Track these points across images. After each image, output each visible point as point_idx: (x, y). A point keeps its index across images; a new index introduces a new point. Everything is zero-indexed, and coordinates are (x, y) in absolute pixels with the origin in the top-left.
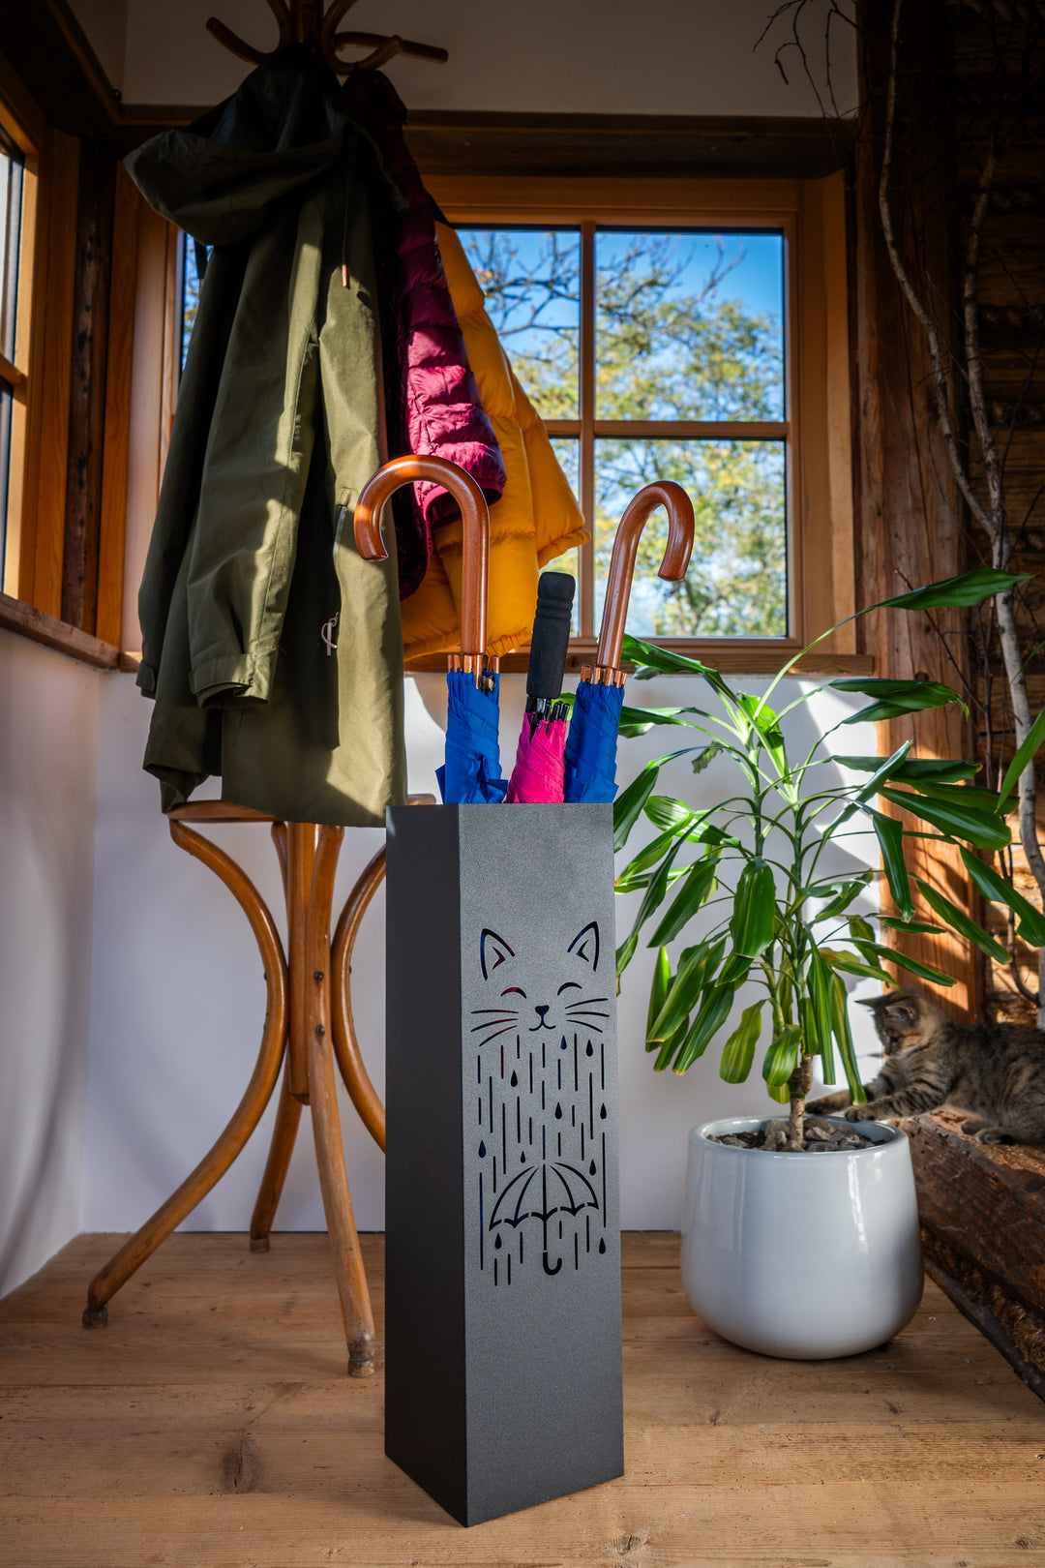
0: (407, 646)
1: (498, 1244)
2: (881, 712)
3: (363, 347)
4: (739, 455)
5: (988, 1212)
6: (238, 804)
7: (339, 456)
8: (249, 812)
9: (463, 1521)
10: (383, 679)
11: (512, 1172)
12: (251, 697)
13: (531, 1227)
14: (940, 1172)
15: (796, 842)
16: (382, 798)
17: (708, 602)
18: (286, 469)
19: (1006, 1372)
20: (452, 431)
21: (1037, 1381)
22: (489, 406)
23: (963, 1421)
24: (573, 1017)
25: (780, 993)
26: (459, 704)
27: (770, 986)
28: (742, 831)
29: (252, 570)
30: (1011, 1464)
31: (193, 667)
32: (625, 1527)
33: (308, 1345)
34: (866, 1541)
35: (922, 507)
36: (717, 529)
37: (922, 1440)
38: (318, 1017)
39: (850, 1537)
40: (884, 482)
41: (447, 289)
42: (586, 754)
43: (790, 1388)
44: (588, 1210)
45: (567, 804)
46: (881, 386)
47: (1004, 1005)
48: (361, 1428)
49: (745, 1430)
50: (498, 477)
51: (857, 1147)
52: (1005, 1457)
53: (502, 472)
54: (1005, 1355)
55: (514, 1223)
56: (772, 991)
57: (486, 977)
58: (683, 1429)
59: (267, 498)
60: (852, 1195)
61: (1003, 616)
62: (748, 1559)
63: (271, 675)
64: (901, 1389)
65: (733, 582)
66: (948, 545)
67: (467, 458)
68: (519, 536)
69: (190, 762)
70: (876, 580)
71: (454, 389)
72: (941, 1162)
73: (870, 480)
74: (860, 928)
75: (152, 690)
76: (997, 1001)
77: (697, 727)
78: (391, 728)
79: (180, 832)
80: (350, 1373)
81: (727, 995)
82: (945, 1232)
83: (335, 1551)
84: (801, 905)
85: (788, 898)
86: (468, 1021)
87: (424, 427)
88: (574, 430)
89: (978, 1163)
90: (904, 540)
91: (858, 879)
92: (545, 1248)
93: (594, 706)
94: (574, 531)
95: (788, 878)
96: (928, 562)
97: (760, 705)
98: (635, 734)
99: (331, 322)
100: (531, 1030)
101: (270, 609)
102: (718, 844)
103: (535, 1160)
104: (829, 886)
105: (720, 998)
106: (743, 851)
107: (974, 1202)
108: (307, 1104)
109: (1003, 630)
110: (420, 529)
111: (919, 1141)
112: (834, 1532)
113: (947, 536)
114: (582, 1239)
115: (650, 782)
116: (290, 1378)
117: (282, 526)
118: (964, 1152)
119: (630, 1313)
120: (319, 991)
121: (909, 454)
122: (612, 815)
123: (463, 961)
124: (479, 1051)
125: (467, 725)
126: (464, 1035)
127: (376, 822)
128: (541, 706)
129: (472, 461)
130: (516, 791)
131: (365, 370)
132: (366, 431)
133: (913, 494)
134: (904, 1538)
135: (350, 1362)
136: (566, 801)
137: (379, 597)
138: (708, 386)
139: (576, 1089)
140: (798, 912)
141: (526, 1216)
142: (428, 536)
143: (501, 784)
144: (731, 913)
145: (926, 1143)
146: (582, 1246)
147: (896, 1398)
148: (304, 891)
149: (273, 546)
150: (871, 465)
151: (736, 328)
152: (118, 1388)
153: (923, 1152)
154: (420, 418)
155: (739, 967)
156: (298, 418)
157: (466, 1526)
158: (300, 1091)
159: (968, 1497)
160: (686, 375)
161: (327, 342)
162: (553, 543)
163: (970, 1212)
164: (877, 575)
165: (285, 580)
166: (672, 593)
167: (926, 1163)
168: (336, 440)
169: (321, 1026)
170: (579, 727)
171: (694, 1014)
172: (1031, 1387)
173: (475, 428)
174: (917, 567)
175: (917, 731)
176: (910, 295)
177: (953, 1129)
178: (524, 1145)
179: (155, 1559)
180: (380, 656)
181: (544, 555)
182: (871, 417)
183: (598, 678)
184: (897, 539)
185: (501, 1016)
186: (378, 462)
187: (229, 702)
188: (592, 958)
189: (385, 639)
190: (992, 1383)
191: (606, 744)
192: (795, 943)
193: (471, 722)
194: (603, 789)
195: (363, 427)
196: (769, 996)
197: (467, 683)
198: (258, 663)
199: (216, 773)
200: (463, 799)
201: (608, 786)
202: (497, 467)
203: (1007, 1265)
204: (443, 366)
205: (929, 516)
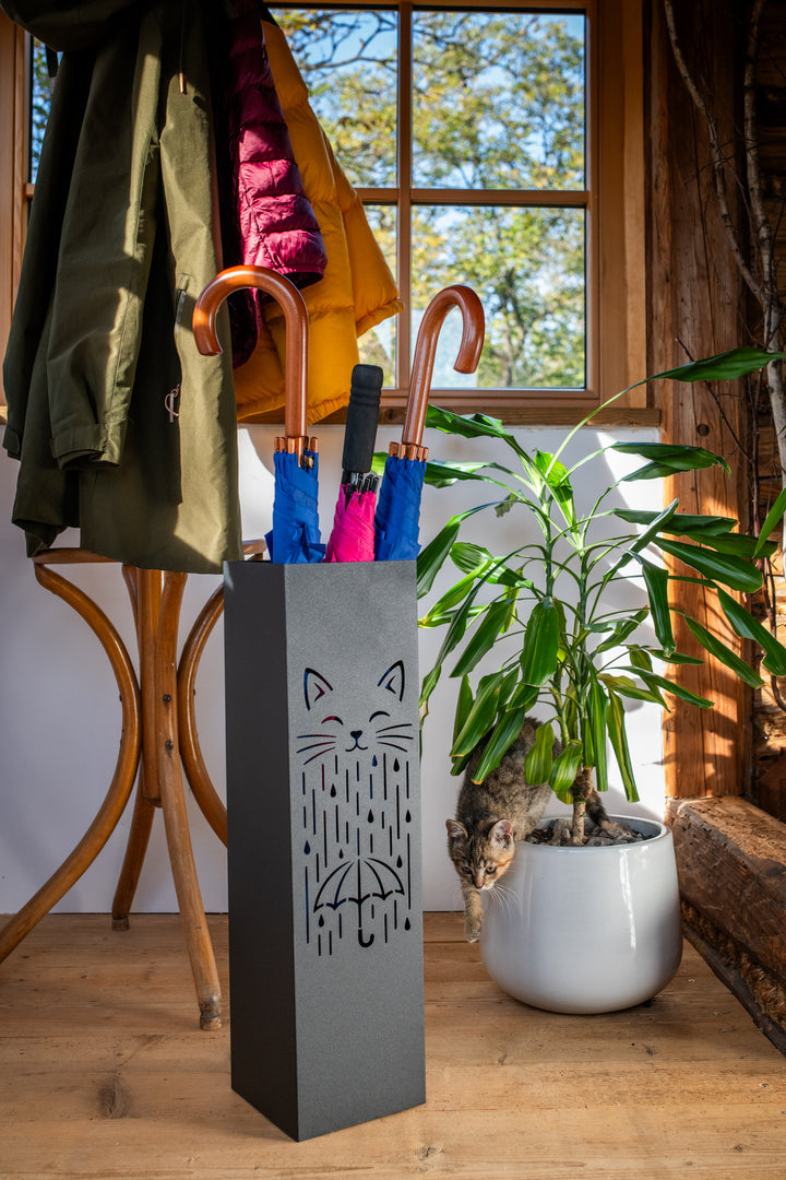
0: (240, 406)
1: (321, 923)
2: (655, 471)
3: (199, 147)
4: (565, 173)
6: (93, 549)
7: (177, 247)
8: (103, 558)
9: (295, 1137)
10: (219, 444)
11: (332, 867)
12: (104, 462)
13: (348, 909)
14: (704, 861)
15: (582, 583)
16: (220, 549)
17: (536, 316)
18: (132, 258)
19: (748, 1021)
20: (278, 221)
21: (770, 1028)
22: (312, 193)
23: (705, 1060)
24: (380, 740)
25: (568, 712)
26: (284, 480)
27: (557, 707)
28: (535, 575)
29: (106, 350)
30: (740, 1091)
31: (53, 435)
32: (424, 1141)
33: (165, 1006)
34: (616, 1149)
35: (706, 274)
36: (543, 246)
37: (670, 1074)
38: (167, 734)
39: (603, 1145)
40: (671, 252)
41: (274, 87)
42: (393, 519)
43: (567, 1036)
44: (395, 896)
45: (377, 562)
46: (671, 164)
48: (212, 1069)
49: (527, 1068)
50: (320, 260)
51: (630, 841)
52: (734, 1086)
53: (323, 256)
54: (747, 1009)
55: (335, 906)
56: (559, 711)
57: (309, 708)
58: (477, 1068)
59: (118, 286)
60: (623, 881)
61: (772, 377)
62: (521, 1162)
63: (121, 441)
64: (657, 1036)
65: (559, 297)
66: (729, 309)
67: (292, 245)
68: (339, 310)
69: (52, 517)
70: (664, 341)
71: (280, 181)
72: (706, 853)
73: (660, 249)
74: (640, 658)
75: (17, 452)
76: (765, 713)
78: (226, 487)
79: (43, 574)
80: (201, 1027)
81: (518, 716)
82: (706, 910)
83: (193, 1159)
84: (584, 638)
85: (574, 633)
86: (294, 745)
87: (252, 219)
88: (393, 198)
89: (733, 852)
90: (689, 304)
91: (631, 617)
92: (360, 927)
93: (399, 477)
94: (390, 303)
95: (574, 615)
96: (710, 326)
97: (553, 461)
98: (443, 485)
99: (170, 125)
100: (347, 750)
101: (120, 384)
102: (514, 586)
103: (351, 856)
104: (606, 623)
105: (512, 719)
106: (535, 591)
107: (730, 885)
108: (159, 807)
109: (772, 391)
110: (251, 309)
111: (689, 834)
112: (591, 1142)
113: (728, 301)
114: (391, 919)
115: (452, 536)
116: (151, 1032)
117: (130, 311)
118: (723, 845)
119: (431, 978)
120: (168, 711)
121: (695, 225)
122: (416, 570)
123: (289, 695)
124: (304, 768)
125: (291, 497)
126: (290, 756)
127: (216, 570)
128: (355, 479)
129: (296, 248)
130: (335, 551)
131: (201, 168)
132: (202, 224)
133: (697, 264)
134: (644, 1144)
135: (201, 1018)
136: (376, 559)
137: (215, 372)
139: (385, 799)
140: (582, 644)
141: (344, 900)
142: (258, 314)
143: (320, 547)
144: (521, 646)
145: (694, 836)
146: (391, 924)
147: (652, 1043)
148: (153, 624)
149: (121, 328)
150: (661, 235)
152: (8, 1040)
153: (691, 844)
154: (250, 210)
155: (529, 694)
156: (142, 212)
157: (297, 1141)
158: (154, 795)
159: (701, 1116)
160: (514, 93)
161: (166, 144)
162: (371, 314)
163: (725, 894)
164: (664, 334)
165: (132, 357)
166: (499, 308)
167: (694, 853)
168: (176, 232)
169: (170, 741)
170: (387, 497)
172: (765, 1033)
173: (299, 217)
174: (700, 329)
175: (698, 476)
176: (692, 89)
177: (717, 825)
178: (342, 845)
179: (50, 1166)
180: (216, 424)
181: (361, 325)
182: (661, 190)
183: (403, 453)
184: (683, 304)
185: (322, 740)
186: (212, 251)
187: (86, 464)
188: (398, 691)
189: (221, 409)
190: (734, 1030)
191: (410, 511)
192: (579, 671)
193: (295, 496)
194: (407, 548)
195: (198, 220)
196: (556, 714)
197: (290, 462)
198: (110, 432)
199: (75, 525)
200: (288, 560)
201: (412, 545)
202: (320, 252)
203: (751, 937)
204: (270, 160)
205: (712, 283)
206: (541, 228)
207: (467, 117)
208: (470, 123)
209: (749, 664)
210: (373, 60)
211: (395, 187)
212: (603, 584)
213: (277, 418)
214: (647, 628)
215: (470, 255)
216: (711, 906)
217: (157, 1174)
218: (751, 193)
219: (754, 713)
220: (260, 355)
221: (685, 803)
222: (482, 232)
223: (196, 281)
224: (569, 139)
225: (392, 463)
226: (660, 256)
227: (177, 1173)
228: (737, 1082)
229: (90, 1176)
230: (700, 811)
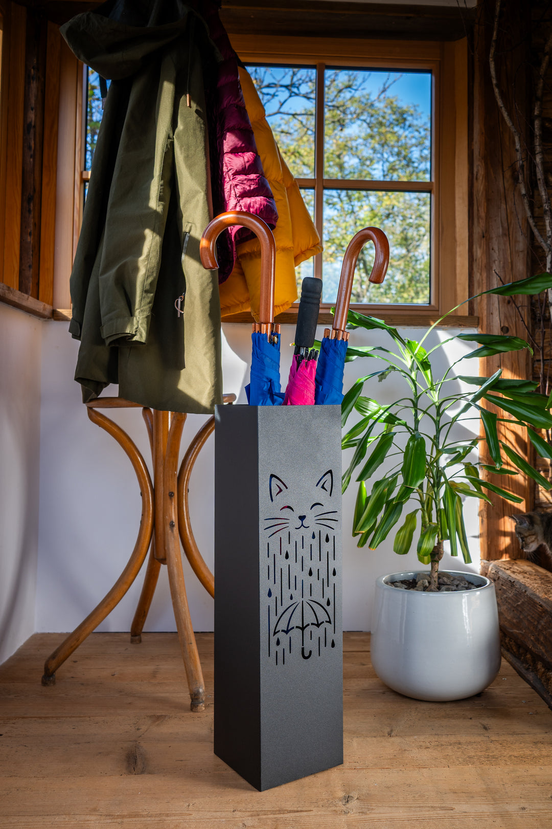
1: (278, 643)
2: (485, 352)
3: (199, 141)
5: (536, 623)
6: (126, 398)
7: (185, 204)
8: (134, 403)
9: (259, 788)
10: (210, 331)
11: (285, 606)
12: (136, 342)
13: (296, 634)
14: (509, 601)
15: (437, 423)
16: (209, 398)
18: (155, 211)
19: (544, 708)
20: (248, 190)
22: (268, 175)
23: (522, 734)
24: (318, 522)
25: (426, 506)
26: (258, 351)
27: (422, 502)
28: (407, 416)
29: (136, 269)
30: (548, 756)
31: (102, 324)
32: (344, 791)
33: (167, 695)
34: (473, 797)
35: (507, 233)
37: (501, 744)
38: (171, 517)
39: (464, 795)
40: (486, 219)
41: (245, 107)
42: (327, 377)
43: (430, 717)
44: (325, 625)
45: (317, 406)
46: (486, 164)
47: (545, 509)
48: (199, 739)
49: (407, 739)
50: (275, 216)
51: (467, 588)
52: (544, 753)
53: (276, 214)
54: (544, 699)
55: (287, 632)
56: (422, 504)
57: (272, 500)
58: (374, 739)
59: (144, 228)
60: (464, 613)
62: (411, 807)
63: (147, 328)
64: (489, 717)
66: (521, 255)
67: (257, 206)
68: (284, 249)
69: (101, 376)
70: (481, 274)
71: (249, 165)
72: (510, 595)
73: (479, 217)
74: (470, 470)
75: (78, 335)
77: (383, 359)
78: (214, 359)
79: (93, 414)
80: (192, 710)
81: (399, 506)
82: (512, 633)
83: (191, 804)
84: (439, 458)
85: (432, 454)
86: (262, 525)
87: (232, 188)
88: (312, 184)
89: (532, 596)
90: (497, 252)
92: (303, 645)
93: (331, 351)
94: (314, 246)
95: (432, 443)
96: (510, 266)
97: (418, 348)
99: (180, 126)
100: (296, 528)
101: (147, 292)
102: (394, 424)
103: (298, 598)
104: (455, 448)
105: (394, 508)
106: (408, 428)
107: (529, 617)
108: (164, 564)
110: (230, 246)
111: (499, 583)
112: (456, 793)
113: (520, 250)
114: (322, 640)
115: (358, 391)
116: (159, 713)
117: (153, 244)
118: (524, 591)
119: (347, 676)
120: (171, 502)
121: (501, 203)
122: (340, 412)
123: (260, 492)
124: (269, 540)
125: (263, 362)
126: (260, 532)
127: (204, 411)
128: (303, 352)
129: (260, 207)
130: (288, 399)
131: (200, 155)
132: (201, 190)
133: (502, 226)
134: (492, 794)
135: (191, 704)
136: (316, 404)
137: (208, 285)
138: (377, 146)
139: (320, 560)
140: (437, 461)
141: (293, 628)
142: (235, 250)
143: (280, 395)
144: (402, 461)
145: (502, 585)
146: (322, 644)
147: (486, 721)
148: (163, 447)
149: (148, 256)
150: (480, 209)
151: (394, 113)
152: (65, 718)
153: (500, 590)
154: (231, 183)
155: (406, 492)
156: (162, 182)
157: (260, 790)
158: (161, 557)
159: (525, 774)
160: (365, 140)
161: (178, 138)
162: (303, 253)
163: (526, 623)
164: (481, 270)
165: (155, 275)
167: (502, 596)
168: (183, 195)
169: (173, 522)
170: (323, 364)
171: (380, 518)
174: (504, 267)
175: (502, 358)
177: (517, 578)
178: (292, 591)
179: (95, 810)
180: (208, 318)
181: (297, 259)
182: (480, 181)
183: (334, 336)
184: (493, 251)
185: (281, 521)
186: (207, 208)
187: (126, 340)
188: (329, 489)
189: (211, 308)
190: (537, 713)
191: (337, 373)
193: (265, 361)
194: (336, 397)
195: (198, 188)
196: (420, 507)
197: (263, 340)
198: (140, 322)
199: (115, 382)
200: (260, 403)
201: (339, 395)
202: (274, 211)
203: (546, 651)
204: (243, 152)
205: (511, 238)
206: (380, 219)
207: (338, 153)
208: (339, 156)
210: (288, 114)
211: (313, 178)
212: (450, 424)
213: (246, 319)
215: (338, 235)
216: (515, 631)
217: (167, 815)
218: (538, 182)
220: (234, 278)
221: (493, 563)
222: (345, 221)
223: (196, 227)
224: (397, 167)
225: (326, 344)
226: (479, 222)
227: (181, 814)
229: (123, 817)
230: (505, 569)
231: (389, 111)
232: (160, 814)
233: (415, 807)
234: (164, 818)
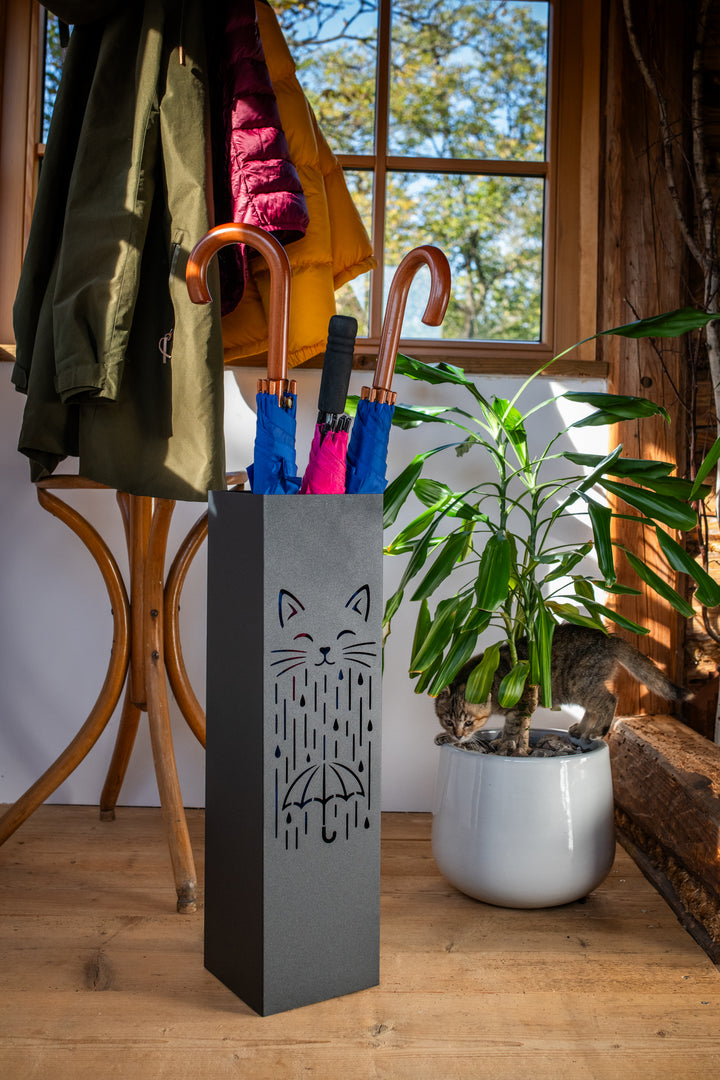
0: (227, 350)
1: (289, 820)
2: (602, 419)
3: (195, 114)
4: (527, 145)
5: (667, 804)
6: (90, 476)
7: (174, 203)
8: (100, 485)
9: (260, 1012)
10: (207, 384)
11: (299, 771)
12: (103, 398)
13: (314, 809)
14: (637, 773)
15: (533, 519)
16: (205, 479)
17: (496, 274)
18: (132, 214)
19: (673, 919)
20: (265, 183)
21: (693, 926)
22: (296, 158)
23: (633, 953)
24: (348, 656)
25: (515, 636)
26: (265, 418)
27: (507, 630)
28: (490, 510)
29: (107, 296)
30: (664, 982)
31: (57, 372)
32: (377, 1019)
33: (146, 890)
34: (550, 1031)
35: (652, 240)
36: (505, 211)
37: (601, 965)
38: (153, 645)
39: (539, 1028)
40: (622, 219)
41: (264, 61)
42: (363, 456)
43: (508, 928)
44: (356, 797)
45: (348, 495)
46: (623, 139)
48: (187, 949)
49: (472, 956)
50: (304, 219)
51: (570, 753)
52: (659, 978)
53: (306, 216)
54: (672, 907)
55: (301, 805)
56: (509, 634)
57: (283, 626)
58: (425, 955)
59: (121, 239)
60: (563, 789)
61: (711, 336)
62: (464, 1041)
63: (119, 379)
64: (591, 930)
65: (519, 258)
66: (673, 273)
67: (278, 205)
68: (318, 266)
69: (55, 446)
70: (613, 300)
71: (268, 147)
72: (638, 765)
73: (612, 217)
74: (583, 588)
75: (25, 386)
76: (696, 641)
77: (457, 425)
79: (45, 497)
80: (178, 911)
81: (472, 638)
82: (638, 817)
83: (168, 1030)
84: (533, 569)
85: (525, 563)
86: (269, 658)
87: (242, 181)
88: (368, 164)
89: (664, 766)
90: (637, 267)
91: (577, 551)
92: (324, 824)
93: (370, 418)
94: (365, 260)
95: (525, 547)
96: (656, 290)
97: (509, 407)
98: (409, 427)
99: (169, 94)
100: (316, 665)
101: (118, 328)
102: (471, 519)
103: (317, 760)
104: (554, 556)
105: (466, 640)
106: (488, 522)
107: (659, 796)
108: (145, 710)
109: (711, 348)
110: (238, 262)
111: (624, 748)
112: (528, 1025)
113: (672, 265)
114: (352, 818)
115: (415, 473)
116: (132, 913)
117: (129, 261)
118: (654, 758)
119: (387, 872)
120: (154, 624)
121: (644, 196)
122: (382, 504)
123: (265, 613)
124: (277, 680)
125: (271, 435)
126: (265, 669)
127: (201, 498)
128: (329, 419)
129: (281, 208)
130: (307, 486)
131: (197, 133)
132: (197, 184)
133: (646, 230)
134: (576, 1028)
135: (178, 903)
136: (346, 492)
137: (205, 318)
138: (502, 83)
139: (350, 709)
140: (531, 573)
141: (310, 800)
142: (245, 266)
143: (296, 480)
144: (476, 574)
145: (629, 750)
146: (352, 823)
147: (585, 936)
148: (143, 546)
149: (121, 277)
150: (613, 204)
151: (528, 31)
153: (625, 757)
154: (240, 172)
155: (482, 618)
156: (142, 173)
157: (262, 1015)
158: (140, 700)
159: (628, 1004)
160: (483, 71)
161: (166, 111)
162: (347, 269)
163: (656, 803)
164: (614, 294)
165: (130, 304)
166: (464, 266)
167: (628, 765)
168: (173, 191)
169: (156, 652)
170: (358, 436)
171: (446, 651)
172: (688, 931)
173: (285, 180)
174: (646, 291)
175: (641, 424)
176: (645, 72)
177: (649, 740)
178: (310, 749)
179: (39, 1032)
180: (205, 366)
181: (339, 279)
182: (614, 163)
183: (374, 397)
184: (631, 266)
185: (294, 655)
186: (205, 209)
187: (86, 399)
188: (363, 611)
189: (210, 353)
190: (660, 927)
191: (379, 450)
192: (528, 597)
193: (274, 432)
194: (376, 483)
195: (194, 181)
197: (271, 402)
198: (109, 371)
199: (75, 454)
200: (267, 491)
201: (380, 481)
202: (302, 212)
203: (678, 843)
204: (260, 127)
205: (658, 249)
206: (503, 194)
207: (439, 92)
208: (442, 97)
209: (682, 595)
211: (372, 154)
212: (552, 520)
213: (260, 362)
214: (590, 560)
215: (438, 218)
216: (642, 814)
217: (135, 1042)
218: (696, 169)
219: (686, 639)
220: (246, 304)
221: (621, 720)
222: (449, 197)
223: (189, 236)
224: (531, 114)
225: (363, 405)
226: (611, 223)
227: (154, 1041)
228: (661, 974)
229: (75, 1042)
230: (634, 727)
231: (517, 27)
232: (126, 1040)
233: (470, 1041)
234: (130, 1045)
